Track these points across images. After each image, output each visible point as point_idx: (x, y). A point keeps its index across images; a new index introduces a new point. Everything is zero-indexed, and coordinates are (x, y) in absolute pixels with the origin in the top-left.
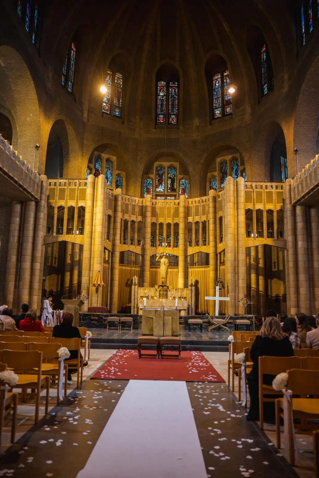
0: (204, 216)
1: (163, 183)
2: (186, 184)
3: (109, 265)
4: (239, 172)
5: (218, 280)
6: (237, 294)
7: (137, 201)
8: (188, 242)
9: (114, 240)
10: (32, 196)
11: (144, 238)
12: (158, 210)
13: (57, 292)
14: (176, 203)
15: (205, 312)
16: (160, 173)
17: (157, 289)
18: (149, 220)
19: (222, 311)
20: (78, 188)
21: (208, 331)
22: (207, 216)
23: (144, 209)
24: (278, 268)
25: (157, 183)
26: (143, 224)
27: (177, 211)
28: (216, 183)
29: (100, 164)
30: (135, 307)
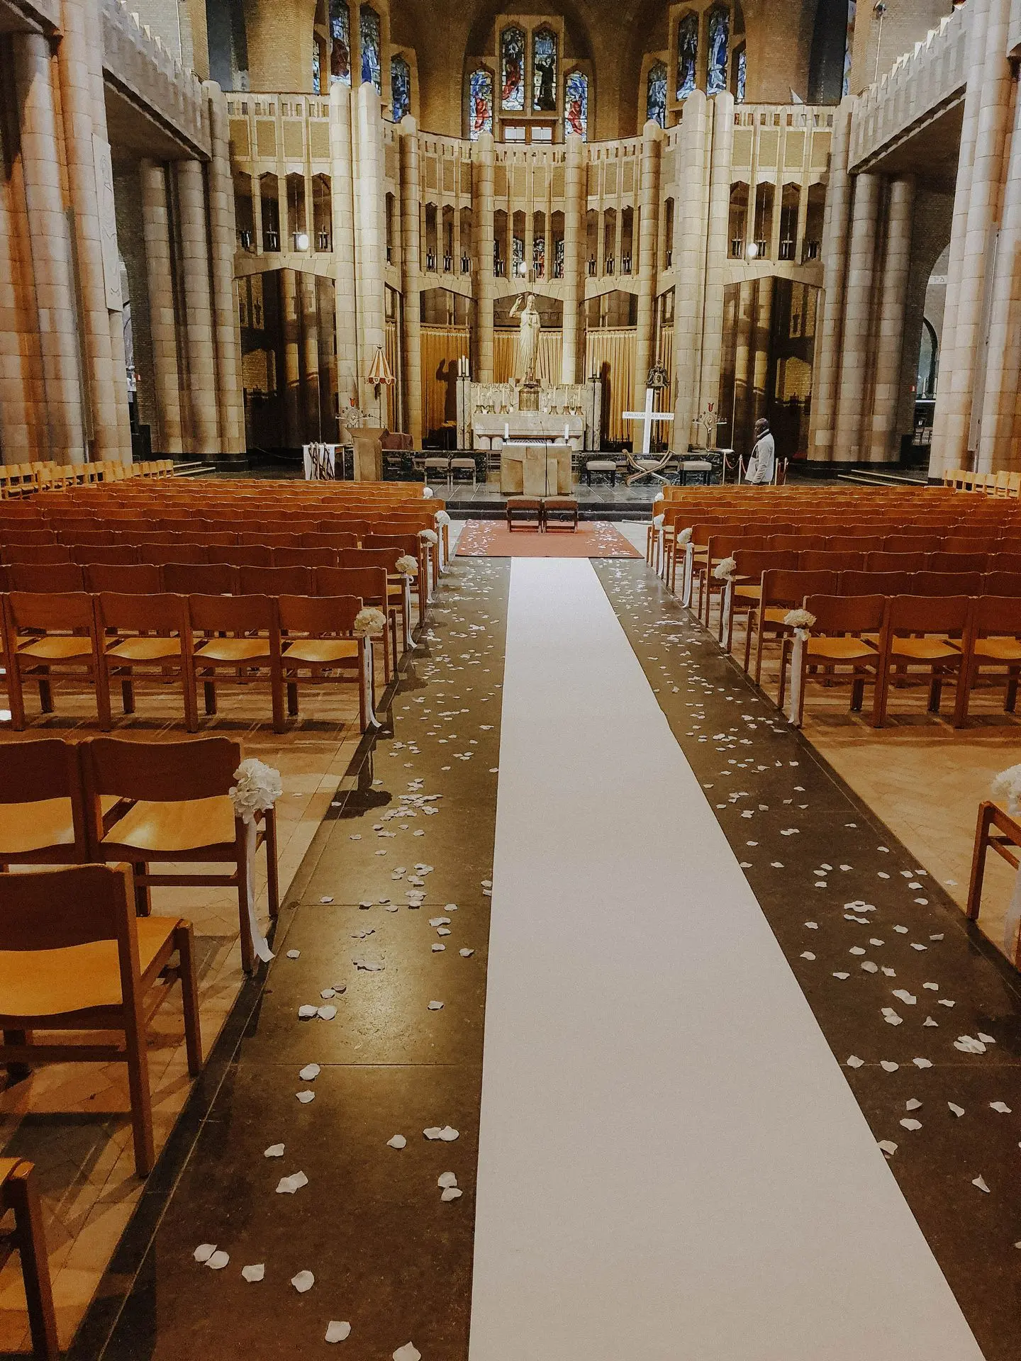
0: (630, 193)
1: (522, 83)
2: (583, 88)
3: (396, 327)
4: (729, 53)
5: (657, 365)
6: (697, 399)
7: (456, 149)
8: (588, 265)
9: (405, 262)
10: (194, 147)
11: (478, 254)
12: (510, 176)
13: (270, 393)
14: (556, 156)
15: (623, 439)
16: (512, 51)
17: (514, 386)
18: (489, 205)
19: (662, 437)
20: (307, 122)
21: (626, 484)
22: (636, 195)
23: (475, 171)
24: (803, 331)
25: (504, 84)
26: (474, 216)
27: (559, 177)
28: (663, 86)
29: (343, 23)
30: (466, 431)
